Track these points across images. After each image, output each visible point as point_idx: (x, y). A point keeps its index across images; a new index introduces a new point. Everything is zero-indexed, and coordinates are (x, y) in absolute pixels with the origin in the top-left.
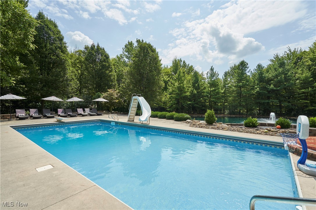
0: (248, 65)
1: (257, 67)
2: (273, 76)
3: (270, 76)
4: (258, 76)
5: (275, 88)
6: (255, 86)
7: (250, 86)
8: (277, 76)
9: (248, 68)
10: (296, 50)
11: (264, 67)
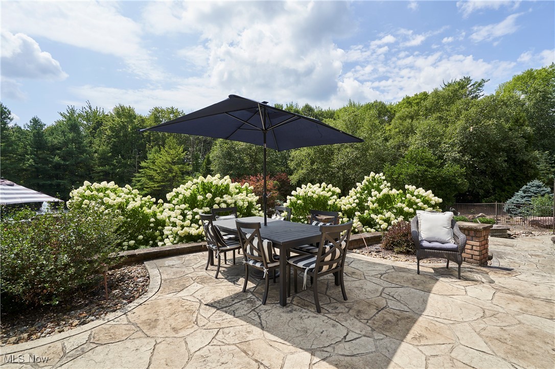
0: (10, 114)
1: (31, 122)
2: (60, 143)
3: (56, 141)
4: (32, 139)
5: (62, 162)
6: (26, 156)
7: (16, 154)
8: (65, 144)
9: (11, 120)
10: (98, 110)
11: (45, 125)
